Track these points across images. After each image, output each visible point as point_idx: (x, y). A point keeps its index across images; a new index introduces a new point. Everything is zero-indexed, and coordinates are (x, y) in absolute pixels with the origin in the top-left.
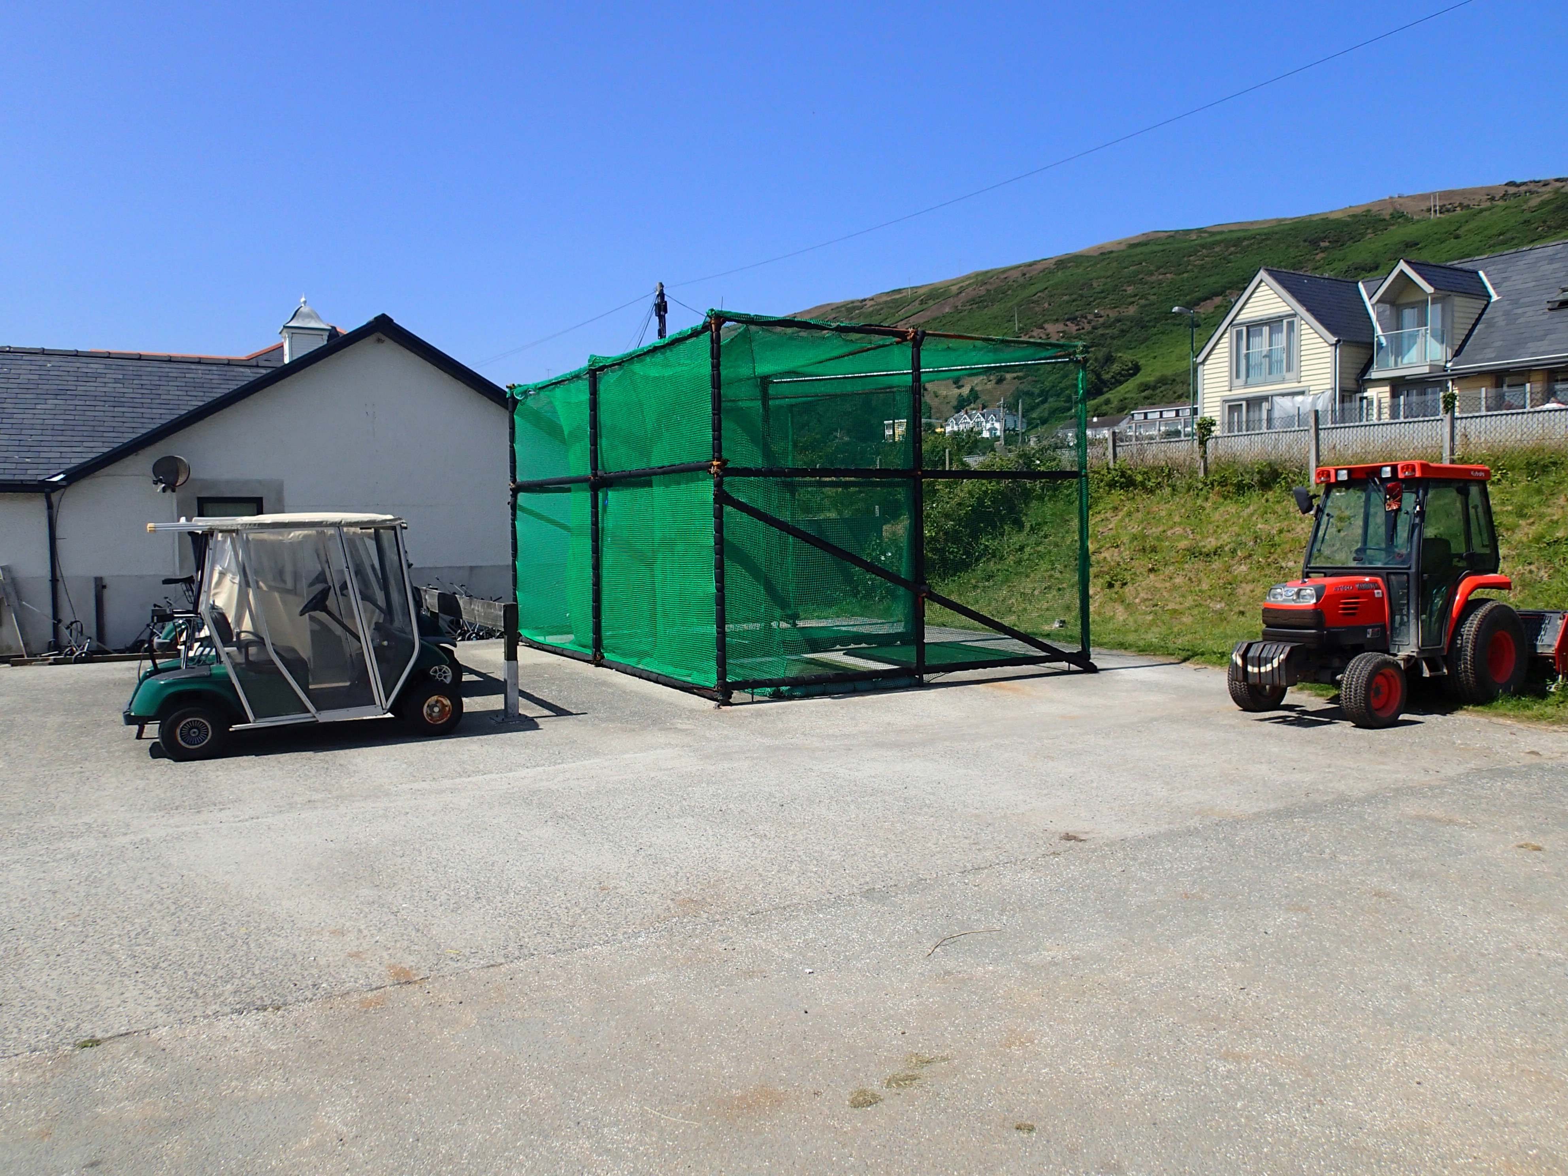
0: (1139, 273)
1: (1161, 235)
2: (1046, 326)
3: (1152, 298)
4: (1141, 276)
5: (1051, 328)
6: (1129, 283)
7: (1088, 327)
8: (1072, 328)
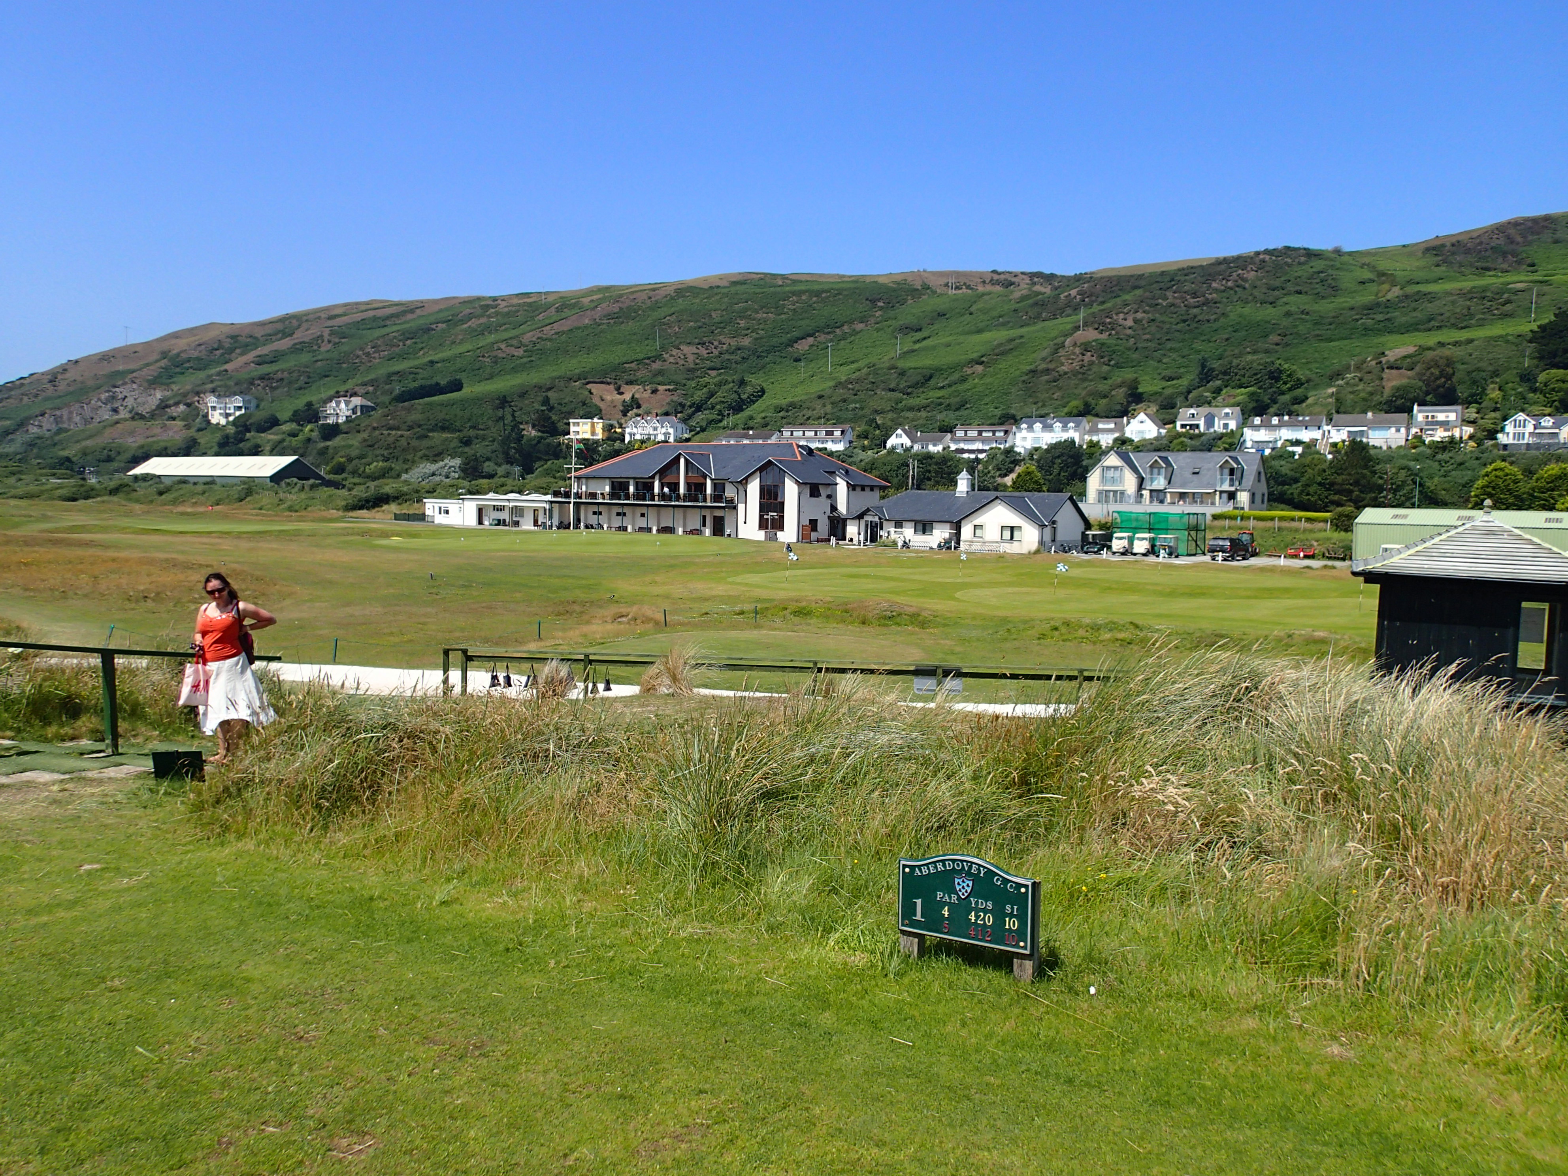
0: (746, 310)
1: (754, 276)
2: (682, 347)
3: (761, 332)
4: (749, 313)
5: (686, 349)
6: (741, 318)
7: (716, 352)
8: (703, 352)
